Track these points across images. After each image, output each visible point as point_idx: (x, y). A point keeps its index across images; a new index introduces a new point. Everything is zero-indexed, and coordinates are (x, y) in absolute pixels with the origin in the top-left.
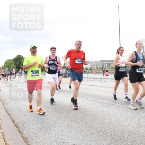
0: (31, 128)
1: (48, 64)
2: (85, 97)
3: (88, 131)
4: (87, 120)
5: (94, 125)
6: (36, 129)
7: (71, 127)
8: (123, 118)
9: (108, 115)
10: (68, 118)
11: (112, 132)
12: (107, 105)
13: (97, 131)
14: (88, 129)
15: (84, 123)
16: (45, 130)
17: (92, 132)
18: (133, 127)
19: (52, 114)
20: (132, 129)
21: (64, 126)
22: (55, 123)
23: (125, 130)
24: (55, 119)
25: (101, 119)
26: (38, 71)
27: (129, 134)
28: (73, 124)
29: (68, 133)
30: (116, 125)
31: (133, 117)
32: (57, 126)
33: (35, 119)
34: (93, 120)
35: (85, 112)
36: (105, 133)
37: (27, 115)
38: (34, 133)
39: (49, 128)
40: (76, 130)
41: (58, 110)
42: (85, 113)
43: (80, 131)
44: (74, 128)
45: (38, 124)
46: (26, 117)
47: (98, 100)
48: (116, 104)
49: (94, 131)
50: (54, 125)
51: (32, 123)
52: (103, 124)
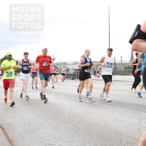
0: (17, 130)
1: (22, 65)
2: (73, 98)
3: (75, 132)
4: (75, 122)
5: (82, 126)
6: (23, 130)
7: (58, 129)
8: (110, 119)
9: (95, 116)
10: (56, 119)
11: (99, 132)
12: (95, 106)
13: (84, 132)
14: (75, 130)
15: (71, 125)
16: (31, 132)
17: (79, 133)
18: (120, 128)
19: (39, 116)
20: (119, 129)
21: (51, 128)
22: (42, 124)
23: (112, 131)
24: (42, 121)
25: (89, 120)
26: (12, 72)
27: (116, 134)
28: (60, 126)
29: (55, 134)
30: (103, 126)
31: (120, 118)
32: (44, 127)
33: (21, 121)
34: (80, 121)
35: (73, 113)
36: (92, 134)
37: (13, 117)
38: (21, 135)
39: (36, 130)
40: (63, 131)
41: (45, 111)
42: (72, 115)
43: (67, 132)
44: (62, 130)
45: (24, 126)
46: (13, 119)
47: (86, 101)
48: (104, 105)
49: (82, 132)
50: (40, 127)
51: (18, 125)
52: (90, 125)
